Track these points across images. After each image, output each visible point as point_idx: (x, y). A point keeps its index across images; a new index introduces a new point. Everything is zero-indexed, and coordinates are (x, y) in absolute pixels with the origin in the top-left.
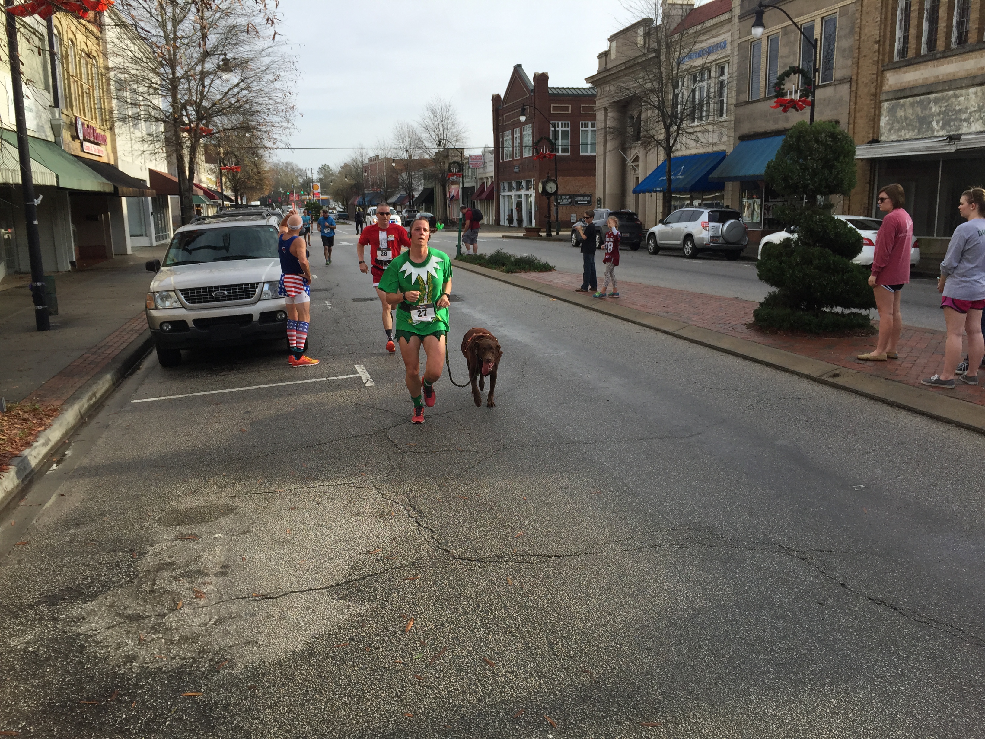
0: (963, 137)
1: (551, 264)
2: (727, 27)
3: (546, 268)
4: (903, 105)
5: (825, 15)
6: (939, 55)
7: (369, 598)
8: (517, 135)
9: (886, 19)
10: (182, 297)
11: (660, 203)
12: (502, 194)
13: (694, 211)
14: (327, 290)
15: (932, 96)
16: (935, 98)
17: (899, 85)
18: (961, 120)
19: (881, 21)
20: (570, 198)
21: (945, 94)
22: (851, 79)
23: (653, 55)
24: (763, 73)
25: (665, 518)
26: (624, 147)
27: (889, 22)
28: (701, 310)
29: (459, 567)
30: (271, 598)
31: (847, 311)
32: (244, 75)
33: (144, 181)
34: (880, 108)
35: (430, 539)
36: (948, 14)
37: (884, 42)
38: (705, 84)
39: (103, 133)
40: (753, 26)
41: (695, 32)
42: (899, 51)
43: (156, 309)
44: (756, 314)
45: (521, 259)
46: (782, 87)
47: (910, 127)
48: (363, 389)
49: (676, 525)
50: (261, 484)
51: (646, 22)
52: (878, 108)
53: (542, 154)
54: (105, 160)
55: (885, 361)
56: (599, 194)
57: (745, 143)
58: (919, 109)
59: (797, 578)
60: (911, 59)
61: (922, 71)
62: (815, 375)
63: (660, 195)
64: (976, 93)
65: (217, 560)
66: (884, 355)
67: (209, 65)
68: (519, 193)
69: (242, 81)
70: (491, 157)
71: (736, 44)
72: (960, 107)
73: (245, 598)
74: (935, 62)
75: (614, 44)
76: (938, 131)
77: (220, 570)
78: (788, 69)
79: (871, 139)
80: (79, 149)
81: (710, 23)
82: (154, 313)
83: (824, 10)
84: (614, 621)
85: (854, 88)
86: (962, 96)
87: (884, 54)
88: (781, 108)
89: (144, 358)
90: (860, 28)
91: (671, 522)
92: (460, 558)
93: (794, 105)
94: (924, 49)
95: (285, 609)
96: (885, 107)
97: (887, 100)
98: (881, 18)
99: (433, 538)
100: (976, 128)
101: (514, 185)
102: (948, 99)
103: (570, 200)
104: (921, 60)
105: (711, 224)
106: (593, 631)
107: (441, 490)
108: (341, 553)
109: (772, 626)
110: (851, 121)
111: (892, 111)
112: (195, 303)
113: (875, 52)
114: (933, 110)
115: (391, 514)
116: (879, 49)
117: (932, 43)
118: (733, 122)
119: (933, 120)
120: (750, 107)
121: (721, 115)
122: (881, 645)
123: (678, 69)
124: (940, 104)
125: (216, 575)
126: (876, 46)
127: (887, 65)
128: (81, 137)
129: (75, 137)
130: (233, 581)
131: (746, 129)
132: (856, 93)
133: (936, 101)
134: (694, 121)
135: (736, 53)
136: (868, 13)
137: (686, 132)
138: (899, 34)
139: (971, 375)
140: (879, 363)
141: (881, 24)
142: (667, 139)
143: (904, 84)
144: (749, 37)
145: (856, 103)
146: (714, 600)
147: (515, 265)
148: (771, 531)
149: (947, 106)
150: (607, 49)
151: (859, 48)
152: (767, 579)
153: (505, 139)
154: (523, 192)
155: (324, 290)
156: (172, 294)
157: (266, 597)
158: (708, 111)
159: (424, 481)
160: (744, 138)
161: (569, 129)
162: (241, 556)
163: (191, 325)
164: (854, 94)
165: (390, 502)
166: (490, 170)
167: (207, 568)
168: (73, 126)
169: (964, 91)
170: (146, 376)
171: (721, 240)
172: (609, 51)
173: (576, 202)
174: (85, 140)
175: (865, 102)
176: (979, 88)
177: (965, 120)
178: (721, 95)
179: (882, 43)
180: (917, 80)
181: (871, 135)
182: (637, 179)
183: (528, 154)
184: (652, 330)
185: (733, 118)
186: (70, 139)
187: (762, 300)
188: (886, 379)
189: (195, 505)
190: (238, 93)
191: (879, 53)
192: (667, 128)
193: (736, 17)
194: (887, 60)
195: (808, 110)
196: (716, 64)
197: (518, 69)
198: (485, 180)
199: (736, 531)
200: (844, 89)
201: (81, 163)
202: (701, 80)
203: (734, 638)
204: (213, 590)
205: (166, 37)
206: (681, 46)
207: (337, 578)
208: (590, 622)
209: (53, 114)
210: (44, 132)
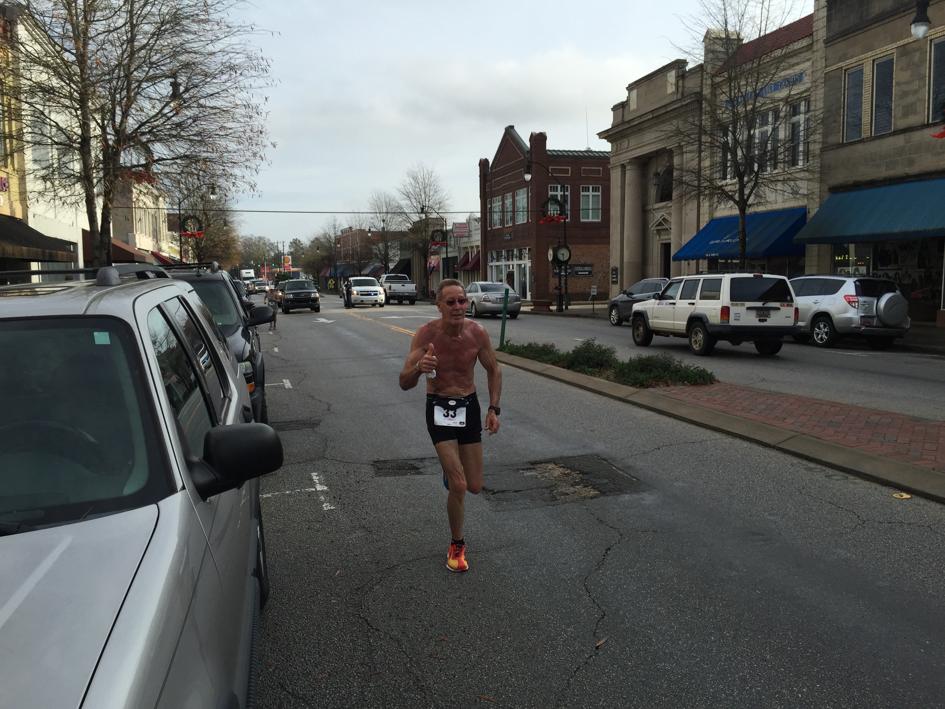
2: (806, 55)
8: (508, 202)
12: (490, 264)
13: (827, 280)
20: (570, 268)
24: (866, 107)
33: (75, 244)
40: (914, 22)
51: (679, 64)
53: (550, 217)
54: (5, 211)
56: (614, 262)
57: (838, 196)
70: (478, 225)
71: (820, 75)
75: (634, 92)
101: (504, 254)
103: (569, 271)
105: (861, 299)
118: (816, 172)
120: (846, 150)
121: (795, 164)
131: (840, 178)
135: (820, 86)
142: (741, 191)
144: (841, 64)
150: (625, 99)
153: (493, 205)
154: (516, 262)
160: (834, 190)
161: (568, 193)
166: (476, 239)
172: (627, 101)
173: (577, 273)
182: (666, 244)
183: (522, 219)
185: (815, 166)
192: (741, 176)
196: (787, 103)
197: (510, 132)
198: (470, 250)
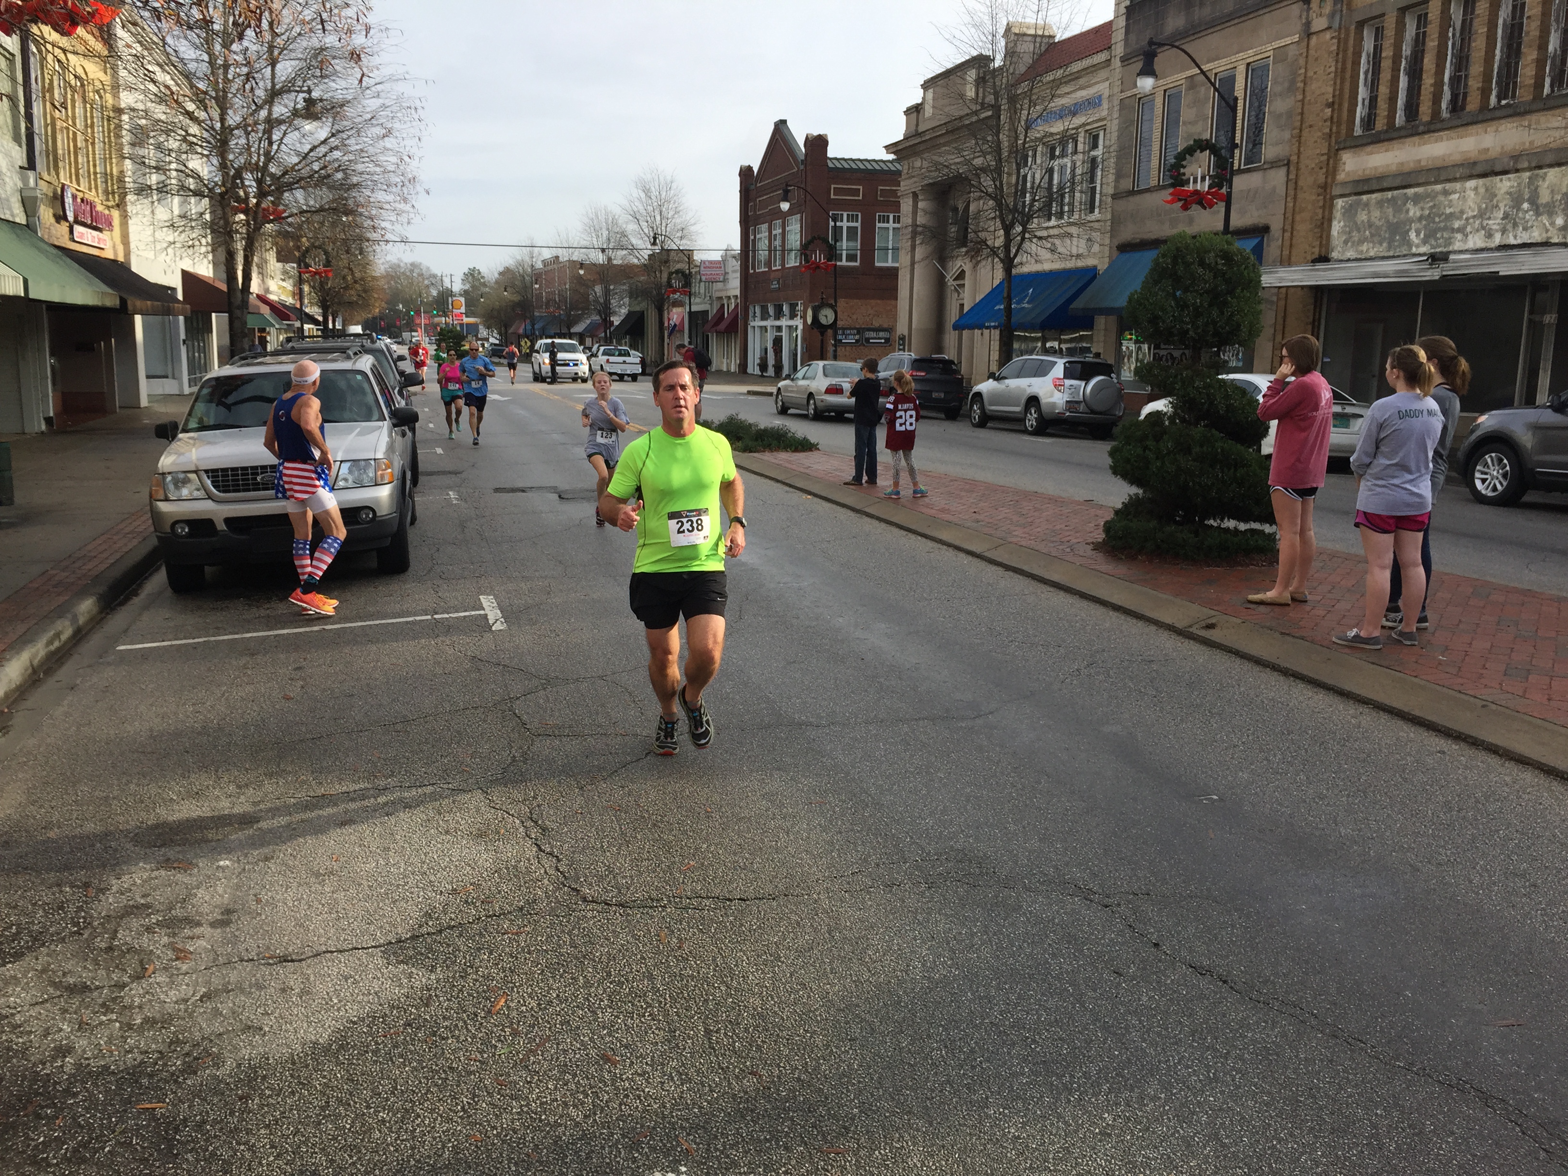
0: (1452, 257)
1: (813, 440)
2: (1103, 74)
3: (805, 446)
4: (1367, 205)
5: (1251, 60)
6: (1421, 129)
7: (444, 962)
8: (778, 231)
9: (1344, 70)
10: (209, 482)
11: (996, 345)
12: (752, 324)
13: (1042, 360)
14: (456, 473)
15: (1411, 191)
16: (1416, 194)
17: (1360, 173)
18: (1453, 230)
19: (1336, 72)
20: (858, 333)
21: (1429, 188)
22: (1289, 161)
23: (990, 113)
24: (1156, 147)
25: (914, 843)
26: (942, 256)
27: (1348, 75)
28: (1029, 520)
29: (589, 914)
30: (292, 961)
31: (1243, 527)
32: (336, 127)
33: (174, 290)
34: (1332, 206)
35: (552, 872)
36: (1437, 65)
37: (1340, 105)
38: (1067, 161)
39: (107, 212)
40: (1138, 75)
41: (1053, 81)
42: (1362, 120)
43: (167, 500)
44: (1108, 527)
45: (765, 430)
46: (1182, 170)
47: (1376, 239)
48: (487, 635)
49: (928, 854)
50: (304, 782)
51: (980, 62)
52: (1328, 206)
53: (814, 262)
54: (109, 254)
55: (1288, 605)
56: (902, 328)
57: (1126, 256)
58: (1390, 211)
59: (1092, 934)
60: (1379, 133)
61: (1397, 153)
62: (1179, 625)
63: (996, 334)
64: (1476, 189)
65: (217, 900)
66: (1287, 597)
67: (280, 110)
68: (778, 323)
69: (333, 135)
70: (736, 265)
71: (1116, 102)
72: (1451, 210)
73: (252, 960)
74: (1416, 139)
75: (930, 94)
76: (1417, 246)
77: (219, 917)
78: (1192, 142)
79: (1316, 256)
80: (67, 236)
81: (1076, 67)
82: (163, 507)
83: (1251, 52)
84: (809, 997)
85: (1292, 176)
86: (1454, 192)
87: (1339, 124)
88: (1180, 204)
89: (146, 578)
90: (1305, 83)
91: (923, 850)
92: (593, 901)
93: (1200, 200)
94: (1400, 118)
95: (312, 979)
96: (1339, 207)
97: (1342, 196)
98: (1336, 68)
99: (558, 870)
100: (1475, 243)
101: (771, 310)
102: (1433, 196)
103: (857, 337)
104: (1395, 135)
105: (1068, 382)
106: (775, 1012)
107: (582, 795)
108: (412, 893)
109: (1040, 1005)
110: (1288, 227)
111: (1350, 212)
112: (229, 491)
113: (1325, 121)
114: (1411, 213)
115: (499, 833)
116: (1332, 117)
117: (1412, 110)
118: (1109, 223)
119: (1409, 230)
120: (1137, 199)
121: (1092, 211)
122: (1193, 1035)
123: (1026, 136)
124: (1421, 205)
125: (213, 925)
126: (1328, 111)
127: (1345, 140)
128: (71, 218)
129: (61, 217)
130: (237, 933)
131: (1128, 233)
132: (1296, 183)
133: (1417, 199)
134: (1049, 219)
135: (1116, 115)
136: (1316, 59)
137: (1035, 236)
138: (1363, 93)
139: (1407, 630)
140: (1277, 609)
141: (1336, 76)
142: (1007, 246)
143: (1367, 172)
144: (1135, 91)
145: (1295, 198)
146: (963, 966)
147: (756, 440)
148: (1067, 864)
149: (1431, 208)
150: (919, 101)
151: (1302, 114)
152: (1047, 937)
153: (758, 236)
154: (784, 322)
155: (450, 473)
156: (193, 476)
157: (285, 959)
158: (1071, 204)
159: (559, 782)
160: (1125, 248)
161: (858, 225)
162: (255, 895)
163: (221, 526)
164: (1293, 185)
165: (500, 813)
166: (734, 286)
167: (201, 914)
168: (58, 199)
169: (1458, 186)
170: (146, 607)
171: (1082, 408)
172: (921, 104)
173: (867, 340)
174: (77, 221)
175: (1309, 197)
176: (1481, 181)
177: (1459, 230)
178: (1092, 180)
179: (1336, 107)
180: (1388, 166)
181: (1316, 250)
182: (962, 305)
183: (793, 262)
184: (951, 549)
185: (1109, 216)
186: (52, 220)
187: (1119, 506)
188: (1282, 633)
189: (194, 815)
190: (325, 156)
191: (1332, 122)
192: (1007, 229)
193: (1118, 59)
194: (1344, 132)
195: (1221, 207)
196: (1086, 131)
197: (781, 126)
198: (725, 302)
199: (1016, 862)
200: (1278, 177)
201: (69, 261)
202: (1063, 155)
203: (981, 1023)
204: (205, 948)
205: (211, 63)
206: (1030, 101)
207: (400, 930)
208: (773, 999)
209: (25, 180)
210: (10, 209)
